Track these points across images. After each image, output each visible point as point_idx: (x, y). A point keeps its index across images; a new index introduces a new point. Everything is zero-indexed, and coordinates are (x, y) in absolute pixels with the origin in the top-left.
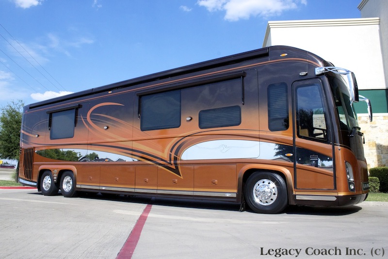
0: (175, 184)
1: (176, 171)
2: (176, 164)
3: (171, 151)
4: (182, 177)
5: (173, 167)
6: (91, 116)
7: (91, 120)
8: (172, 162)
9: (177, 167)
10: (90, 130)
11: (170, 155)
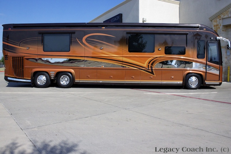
0: (151, 79)
1: (152, 73)
2: (152, 69)
3: (149, 63)
4: (155, 76)
5: (150, 71)
6: (86, 40)
7: (87, 42)
8: (150, 68)
9: (152, 71)
10: (86, 48)
11: (148, 65)
